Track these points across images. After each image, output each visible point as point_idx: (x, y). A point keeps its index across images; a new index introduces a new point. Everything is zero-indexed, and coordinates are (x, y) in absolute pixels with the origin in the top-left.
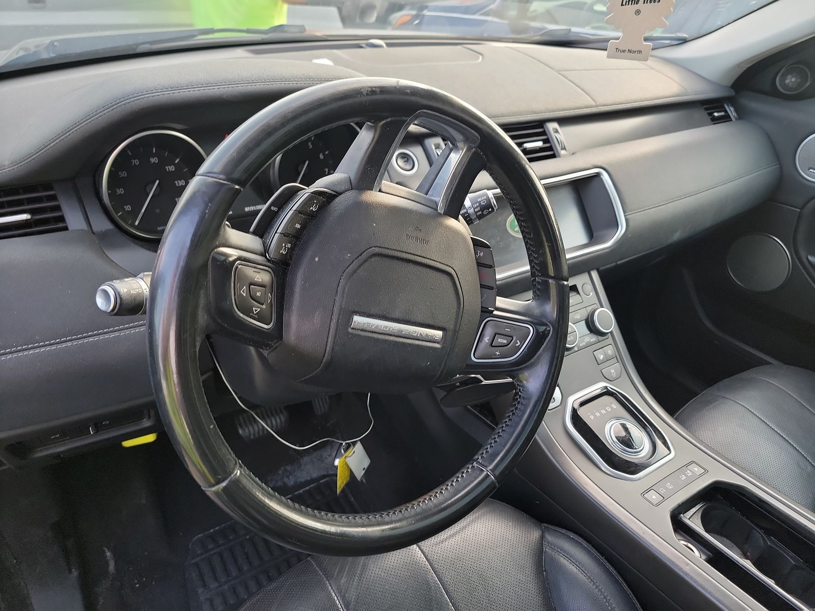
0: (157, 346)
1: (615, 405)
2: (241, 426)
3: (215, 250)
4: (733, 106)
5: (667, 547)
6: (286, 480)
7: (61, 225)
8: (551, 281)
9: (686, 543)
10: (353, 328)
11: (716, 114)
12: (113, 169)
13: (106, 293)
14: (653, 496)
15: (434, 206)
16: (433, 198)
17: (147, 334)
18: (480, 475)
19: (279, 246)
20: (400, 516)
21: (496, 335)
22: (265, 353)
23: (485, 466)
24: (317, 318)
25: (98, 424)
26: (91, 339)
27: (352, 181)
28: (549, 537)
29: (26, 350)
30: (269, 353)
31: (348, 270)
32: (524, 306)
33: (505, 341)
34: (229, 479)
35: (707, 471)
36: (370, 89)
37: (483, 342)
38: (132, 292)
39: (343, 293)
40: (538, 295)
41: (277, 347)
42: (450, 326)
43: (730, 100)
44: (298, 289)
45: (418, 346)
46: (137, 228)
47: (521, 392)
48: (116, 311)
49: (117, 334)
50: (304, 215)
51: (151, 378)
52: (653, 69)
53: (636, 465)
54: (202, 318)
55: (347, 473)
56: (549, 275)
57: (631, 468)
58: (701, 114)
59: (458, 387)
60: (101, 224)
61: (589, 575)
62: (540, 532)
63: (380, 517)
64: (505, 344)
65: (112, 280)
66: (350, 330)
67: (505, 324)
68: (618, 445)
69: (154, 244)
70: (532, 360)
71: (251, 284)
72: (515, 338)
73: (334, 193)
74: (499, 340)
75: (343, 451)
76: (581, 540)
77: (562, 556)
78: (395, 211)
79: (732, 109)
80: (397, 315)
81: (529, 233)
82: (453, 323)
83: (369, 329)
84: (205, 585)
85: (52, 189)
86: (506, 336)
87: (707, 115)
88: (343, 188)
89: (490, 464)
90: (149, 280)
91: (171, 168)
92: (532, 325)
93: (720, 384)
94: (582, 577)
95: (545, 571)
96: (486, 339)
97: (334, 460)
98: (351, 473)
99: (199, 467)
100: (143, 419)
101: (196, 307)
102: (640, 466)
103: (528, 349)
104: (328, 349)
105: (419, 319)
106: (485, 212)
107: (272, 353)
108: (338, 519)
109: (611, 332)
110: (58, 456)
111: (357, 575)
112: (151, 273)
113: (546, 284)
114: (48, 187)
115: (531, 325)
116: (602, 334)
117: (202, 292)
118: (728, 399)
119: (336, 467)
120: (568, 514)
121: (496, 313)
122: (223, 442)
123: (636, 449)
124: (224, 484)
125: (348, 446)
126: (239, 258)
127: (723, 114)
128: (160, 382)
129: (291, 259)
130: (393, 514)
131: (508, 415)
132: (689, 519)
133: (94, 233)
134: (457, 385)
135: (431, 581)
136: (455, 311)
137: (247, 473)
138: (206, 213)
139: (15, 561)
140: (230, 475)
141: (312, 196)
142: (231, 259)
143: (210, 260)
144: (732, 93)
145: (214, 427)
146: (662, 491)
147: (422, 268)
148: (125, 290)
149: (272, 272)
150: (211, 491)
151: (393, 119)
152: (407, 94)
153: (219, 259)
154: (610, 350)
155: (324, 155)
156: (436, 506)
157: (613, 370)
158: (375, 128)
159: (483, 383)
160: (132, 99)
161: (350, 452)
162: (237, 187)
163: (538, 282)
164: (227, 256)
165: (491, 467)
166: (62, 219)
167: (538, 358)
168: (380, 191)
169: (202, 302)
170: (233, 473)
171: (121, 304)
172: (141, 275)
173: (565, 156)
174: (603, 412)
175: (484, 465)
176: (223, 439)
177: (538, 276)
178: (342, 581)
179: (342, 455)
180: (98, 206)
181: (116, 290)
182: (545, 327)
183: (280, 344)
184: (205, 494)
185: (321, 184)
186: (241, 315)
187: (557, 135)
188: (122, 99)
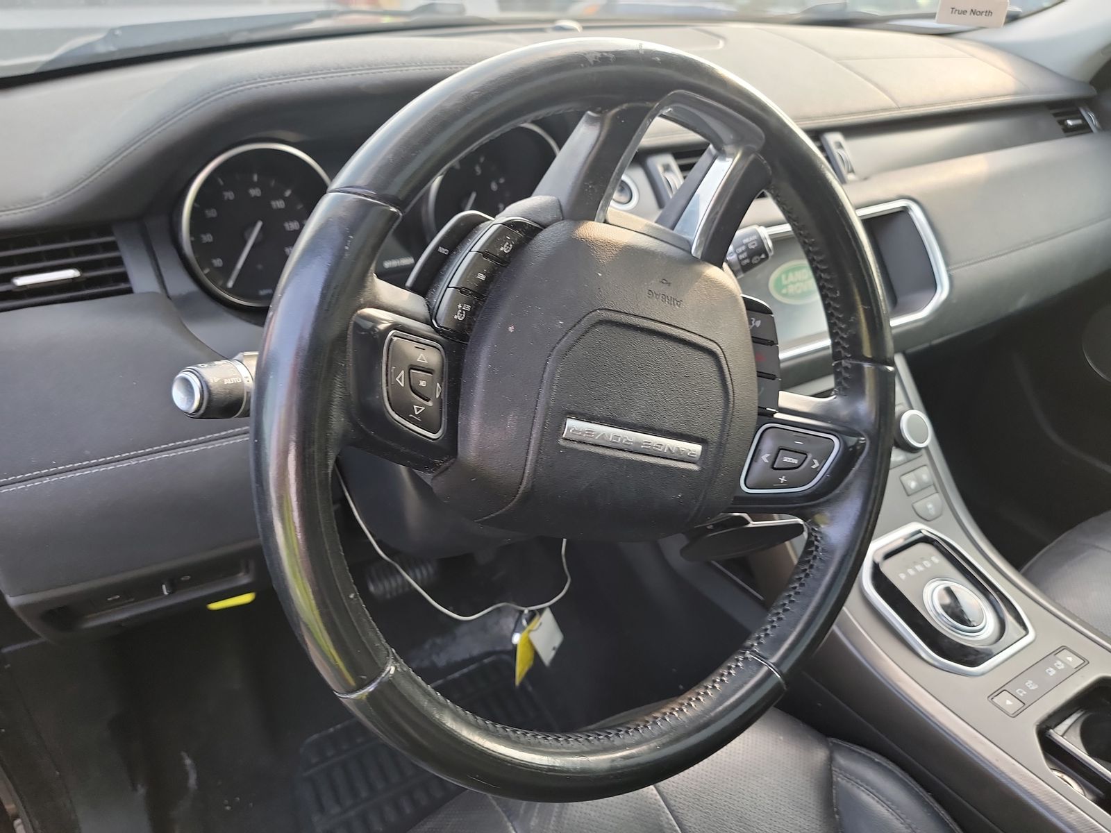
0: (267, 466)
1: (937, 559)
2: (373, 581)
3: (359, 312)
4: (1093, 110)
5: (1036, 782)
6: (435, 658)
7: (123, 286)
8: (866, 366)
9: (1060, 775)
10: (566, 439)
11: (1070, 122)
12: (196, 205)
13: (187, 383)
14: (1008, 702)
15: (687, 248)
16: (684, 236)
17: (251, 447)
18: (758, 671)
19: (452, 309)
20: (637, 737)
21: (779, 452)
22: (427, 477)
23: (765, 658)
24: (511, 422)
25: (175, 580)
26: (165, 455)
27: (564, 208)
28: (841, 760)
29: (71, 471)
30: (435, 477)
31: (559, 346)
32: (822, 406)
33: (795, 461)
34: (378, 681)
35: (1087, 662)
36: (599, 55)
37: (759, 461)
38: (226, 382)
39: (552, 382)
40: (845, 389)
41: (447, 468)
42: (713, 436)
43: (1089, 102)
44: (481, 376)
45: (665, 467)
46: (230, 291)
47: (817, 540)
48: (201, 411)
49: (202, 447)
50: (491, 259)
51: (258, 517)
52: (975, 57)
53: (976, 652)
54: (338, 422)
55: (530, 655)
56: (863, 356)
57: (968, 656)
58: (1047, 122)
59: (711, 531)
60: (180, 284)
61: (908, 821)
62: (828, 752)
63: (606, 738)
64: (797, 465)
65: (195, 364)
66: (561, 442)
67: (795, 434)
68: (944, 619)
69: (258, 315)
70: (837, 491)
71: (412, 367)
72: (810, 456)
73: (536, 225)
74: (786, 459)
75: (524, 622)
76: (891, 766)
77: (863, 791)
78: (630, 254)
79: (1092, 115)
80: (633, 417)
81: (834, 291)
82: (717, 431)
83: (590, 440)
84: (322, 809)
85: (110, 234)
86: (796, 452)
87: (1057, 124)
88: (550, 218)
89: (773, 655)
90: (253, 363)
91: (279, 204)
92: (837, 434)
93: (1086, 525)
94: (897, 824)
95: (838, 813)
96: (765, 458)
97: (512, 636)
98: (536, 656)
99: (332, 660)
100: (238, 572)
101: (329, 403)
102: (983, 653)
103: (831, 474)
104: (527, 471)
105: (667, 425)
106: (755, 260)
107: (439, 478)
108: (542, 741)
109: (926, 448)
110: (117, 624)
111: (555, 814)
112: (257, 353)
113: (859, 369)
114: (104, 229)
115: (835, 436)
116: (913, 450)
117: (338, 379)
118: (1101, 548)
119: (515, 647)
120: (870, 726)
121: (778, 416)
122: (369, 621)
123: (974, 626)
124: (371, 688)
125: (532, 616)
126: (395, 326)
127: (1079, 122)
128: (272, 523)
129: (470, 329)
130: (626, 734)
131: (797, 577)
132: (1062, 736)
133: (169, 297)
134: (708, 527)
135: (666, 826)
136: (720, 412)
137: (405, 669)
138: (344, 250)
139: (58, 773)
140: (380, 674)
141: (503, 230)
142: (382, 327)
143: (351, 327)
144: (1093, 92)
145: (355, 596)
146: (1021, 693)
147: (671, 343)
148: (216, 380)
149: (442, 349)
150: (350, 699)
151: (632, 105)
152: (654, 64)
153: (364, 327)
154: (925, 474)
155: (498, 184)
156: (691, 720)
157: (931, 504)
158: (600, 120)
159: (750, 526)
160: (227, 93)
161: (535, 623)
162: (393, 209)
163: (846, 368)
164: (375, 321)
165: (774, 659)
166: (124, 277)
167: (847, 487)
168: (606, 222)
169: (338, 395)
170: (383, 670)
171: (210, 401)
172: (239, 356)
173: (853, 182)
174: (919, 568)
175: (763, 657)
176: (369, 615)
177: (846, 358)
178: (532, 823)
179: (524, 628)
180: (177, 258)
181: (203, 378)
182: (855, 439)
183: (452, 463)
184: (341, 703)
185: (515, 211)
186: (396, 417)
187: (841, 151)
188: (212, 93)
